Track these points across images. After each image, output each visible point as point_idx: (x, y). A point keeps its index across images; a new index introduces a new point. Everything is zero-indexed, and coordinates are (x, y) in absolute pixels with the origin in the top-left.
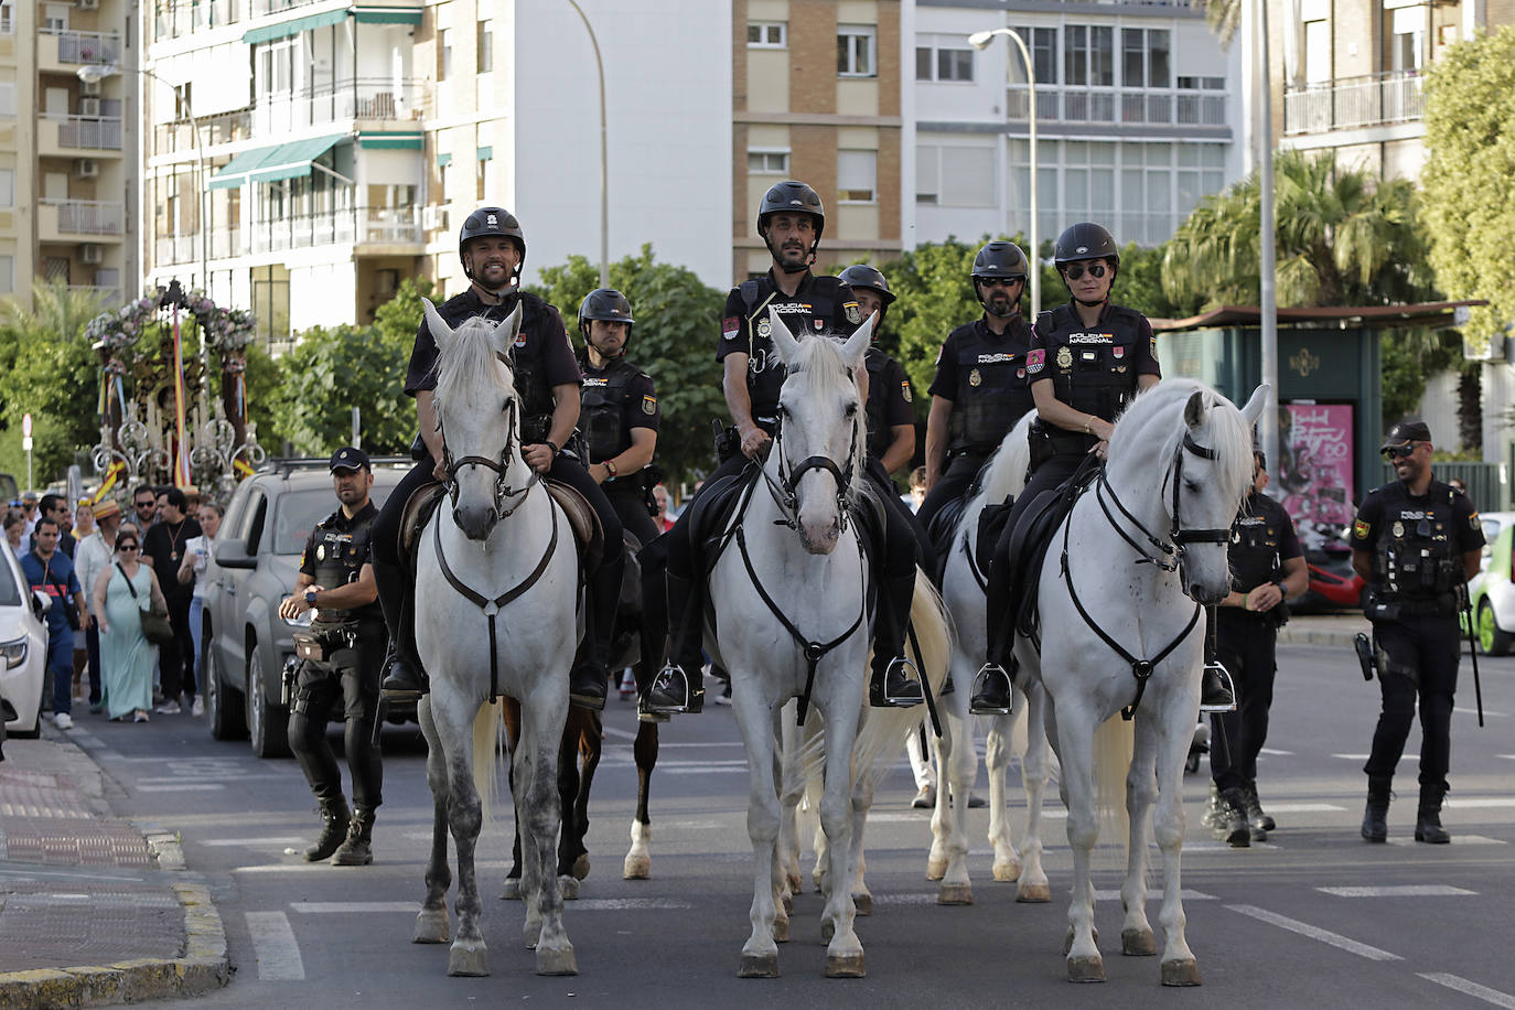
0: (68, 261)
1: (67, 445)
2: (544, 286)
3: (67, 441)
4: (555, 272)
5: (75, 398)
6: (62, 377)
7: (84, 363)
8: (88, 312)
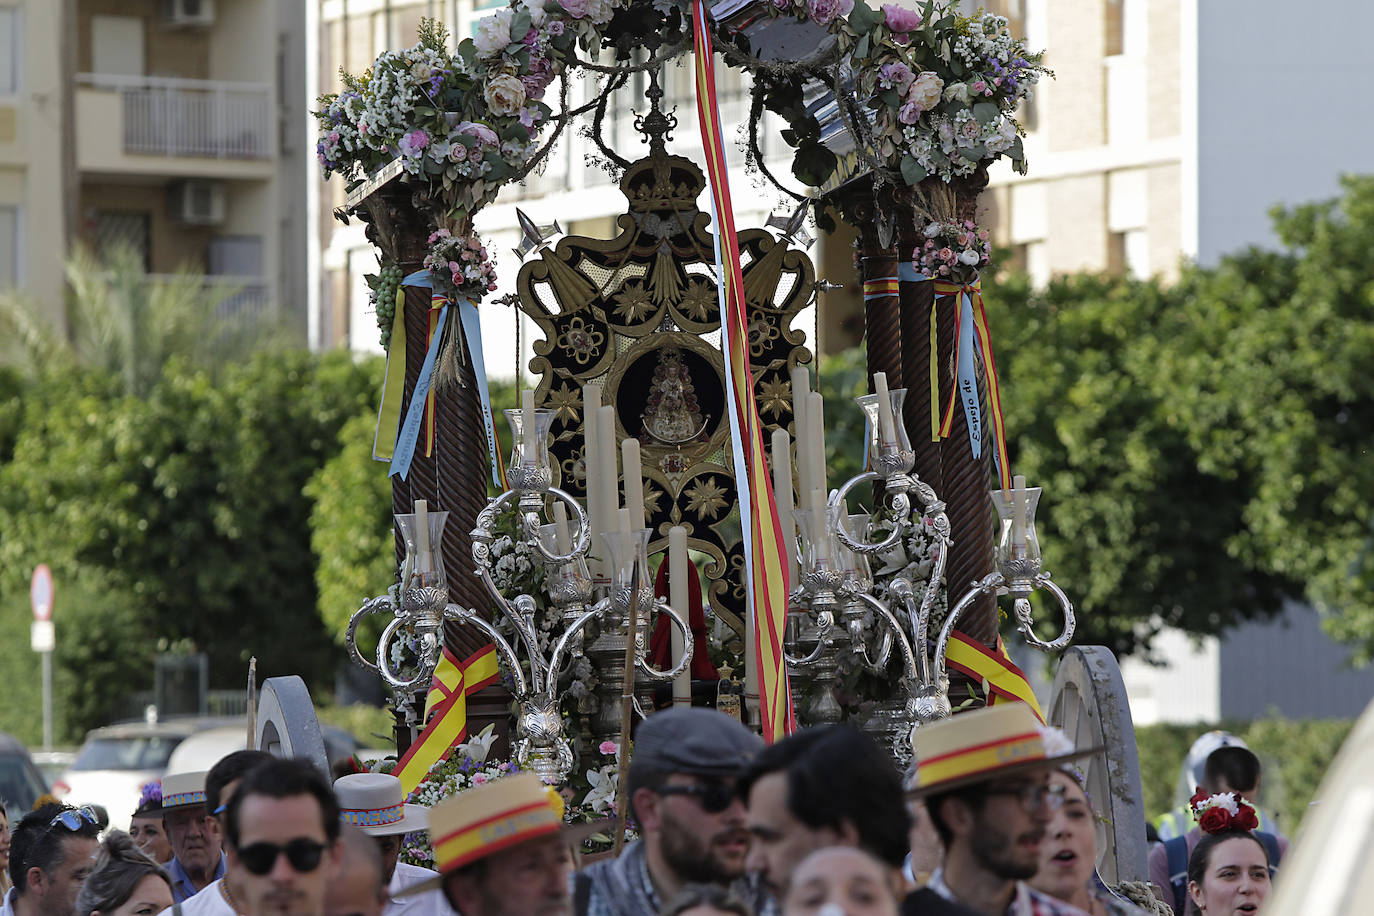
0: (147, 219)
1: (139, 639)
2: (1282, 249)
3: (138, 629)
4: (1309, 215)
5: (158, 529)
6: (127, 478)
7: (179, 447)
8: (189, 329)
